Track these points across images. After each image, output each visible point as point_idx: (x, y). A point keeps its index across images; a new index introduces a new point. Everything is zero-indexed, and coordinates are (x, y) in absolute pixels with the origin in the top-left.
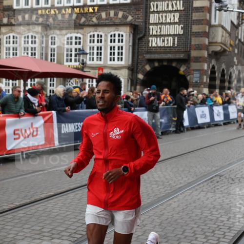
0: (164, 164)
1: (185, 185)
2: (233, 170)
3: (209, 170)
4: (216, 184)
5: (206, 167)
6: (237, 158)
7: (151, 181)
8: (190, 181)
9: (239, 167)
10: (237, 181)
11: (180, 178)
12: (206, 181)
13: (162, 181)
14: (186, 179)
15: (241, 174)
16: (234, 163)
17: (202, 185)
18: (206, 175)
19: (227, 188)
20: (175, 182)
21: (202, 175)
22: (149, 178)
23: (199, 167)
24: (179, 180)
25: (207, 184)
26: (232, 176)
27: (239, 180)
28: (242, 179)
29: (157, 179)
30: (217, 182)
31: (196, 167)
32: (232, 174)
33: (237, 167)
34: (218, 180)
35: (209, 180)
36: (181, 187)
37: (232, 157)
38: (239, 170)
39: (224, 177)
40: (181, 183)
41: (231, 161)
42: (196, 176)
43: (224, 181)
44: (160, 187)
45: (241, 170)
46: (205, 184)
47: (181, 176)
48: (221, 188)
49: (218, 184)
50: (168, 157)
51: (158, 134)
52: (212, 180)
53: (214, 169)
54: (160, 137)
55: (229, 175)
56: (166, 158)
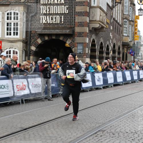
0: (55, 122)
1: (75, 139)
2: (113, 125)
3: (93, 127)
4: (100, 138)
5: (90, 123)
6: (115, 115)
7: (45, 136)
8: (78, 136)
9: (118, 123)
10: (117, 135)
11: (70, 134)
12: (91, 135)
13: (55, 137)
14: (75, 134)
15: (119, 129)
16: (113, 120)
17: (88, 139)
18: (91, 130)
19: (109, 141)
20: (66, 137)
21: (88, 131)
22: (43, 134)
23: (85, 123)
24: (69, 136)
25: (93, 138)
26: (113, 131)
27: (119, 134)
28: (120, 133)
29: (51, 135)
30: (101, 136)
31: (83, 124)
32: (112, 129)
33: (117, 123)
34: (102, 134)
35: (93, 134)
36: (72, 141)
37: (112, 115)
38: (118, 126)
39: (106, 131)
40: (70, 138)
41: (111, 119)
42: (83, 131)
43: (106, 135)
44: (54, 141)
45: (120, 126)
46: (91, 138)
47: (70, 132)
48: (104, 141)
49: (102, 138)
50: (59, 116)
51: (50, 97)
52: (97, 134)
53: (97, 125)
54: (52, 99)
55: (111, 130)
56: (57, 117)
